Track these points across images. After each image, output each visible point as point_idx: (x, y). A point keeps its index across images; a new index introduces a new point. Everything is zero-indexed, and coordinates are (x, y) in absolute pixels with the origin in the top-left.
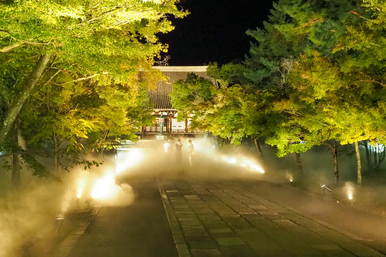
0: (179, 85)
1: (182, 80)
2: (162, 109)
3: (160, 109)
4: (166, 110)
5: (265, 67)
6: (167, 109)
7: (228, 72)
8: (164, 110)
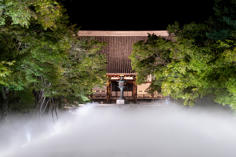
0: (139, 46)
1: (142, 41)
2: (127, 74)
3: (125, 74)
4: (131, 74)
5: (229, 26)
6: (133, 74)
7: (190, 33)
8: (128, 74)
